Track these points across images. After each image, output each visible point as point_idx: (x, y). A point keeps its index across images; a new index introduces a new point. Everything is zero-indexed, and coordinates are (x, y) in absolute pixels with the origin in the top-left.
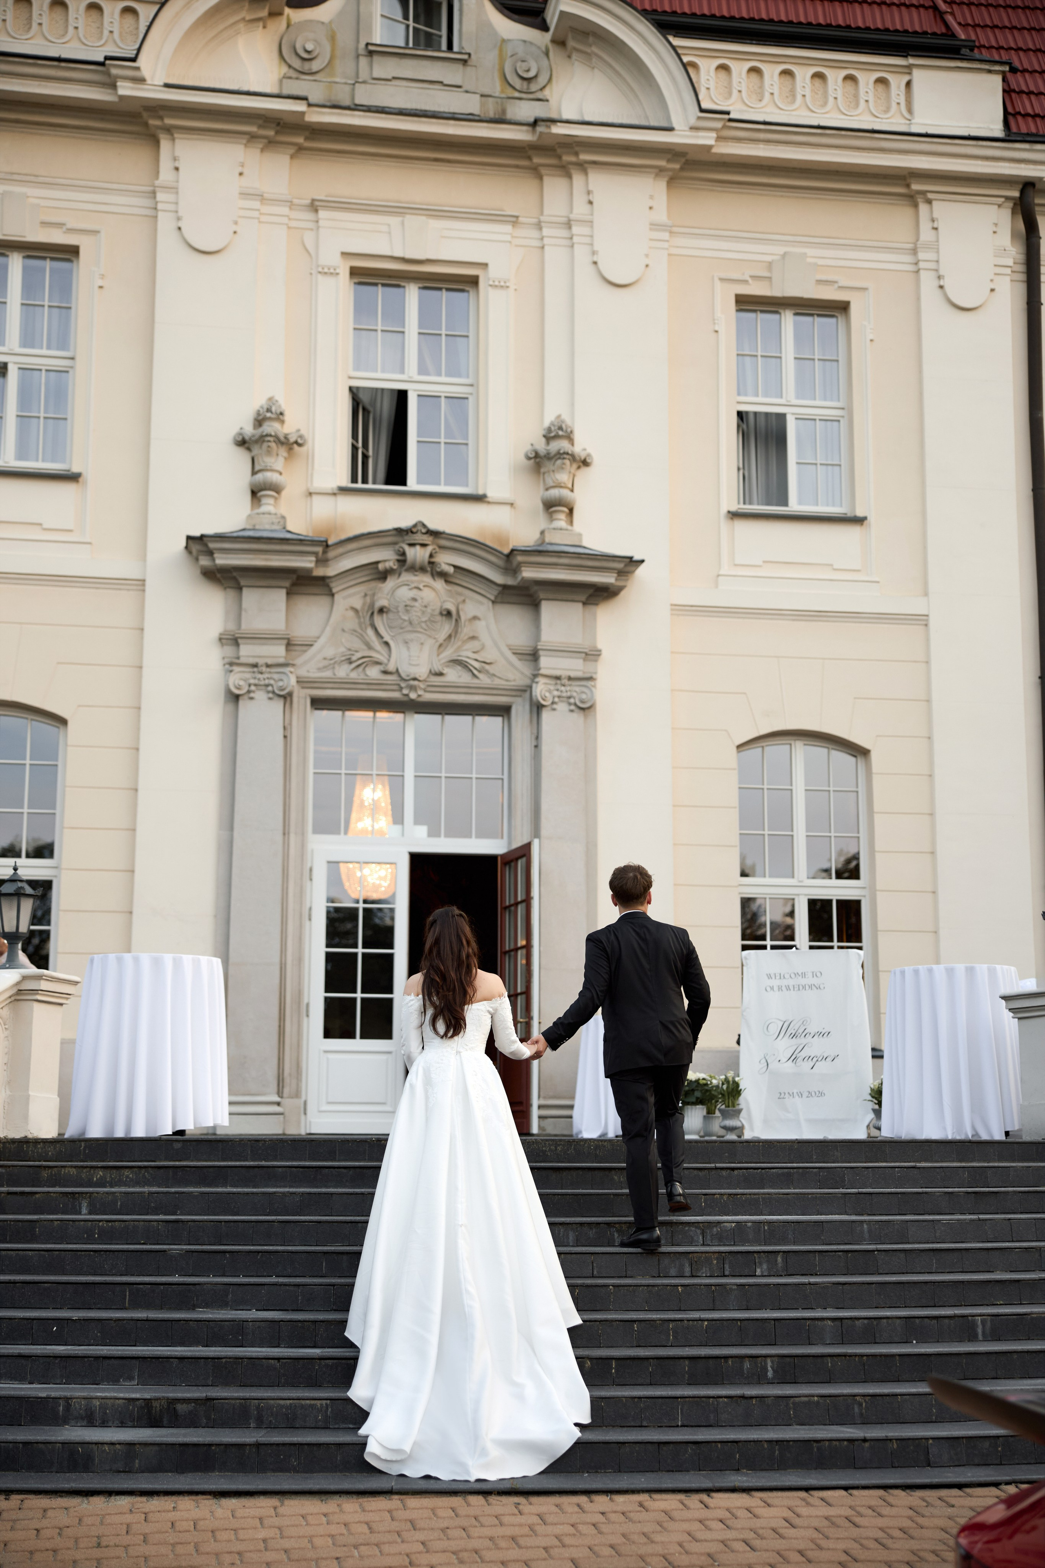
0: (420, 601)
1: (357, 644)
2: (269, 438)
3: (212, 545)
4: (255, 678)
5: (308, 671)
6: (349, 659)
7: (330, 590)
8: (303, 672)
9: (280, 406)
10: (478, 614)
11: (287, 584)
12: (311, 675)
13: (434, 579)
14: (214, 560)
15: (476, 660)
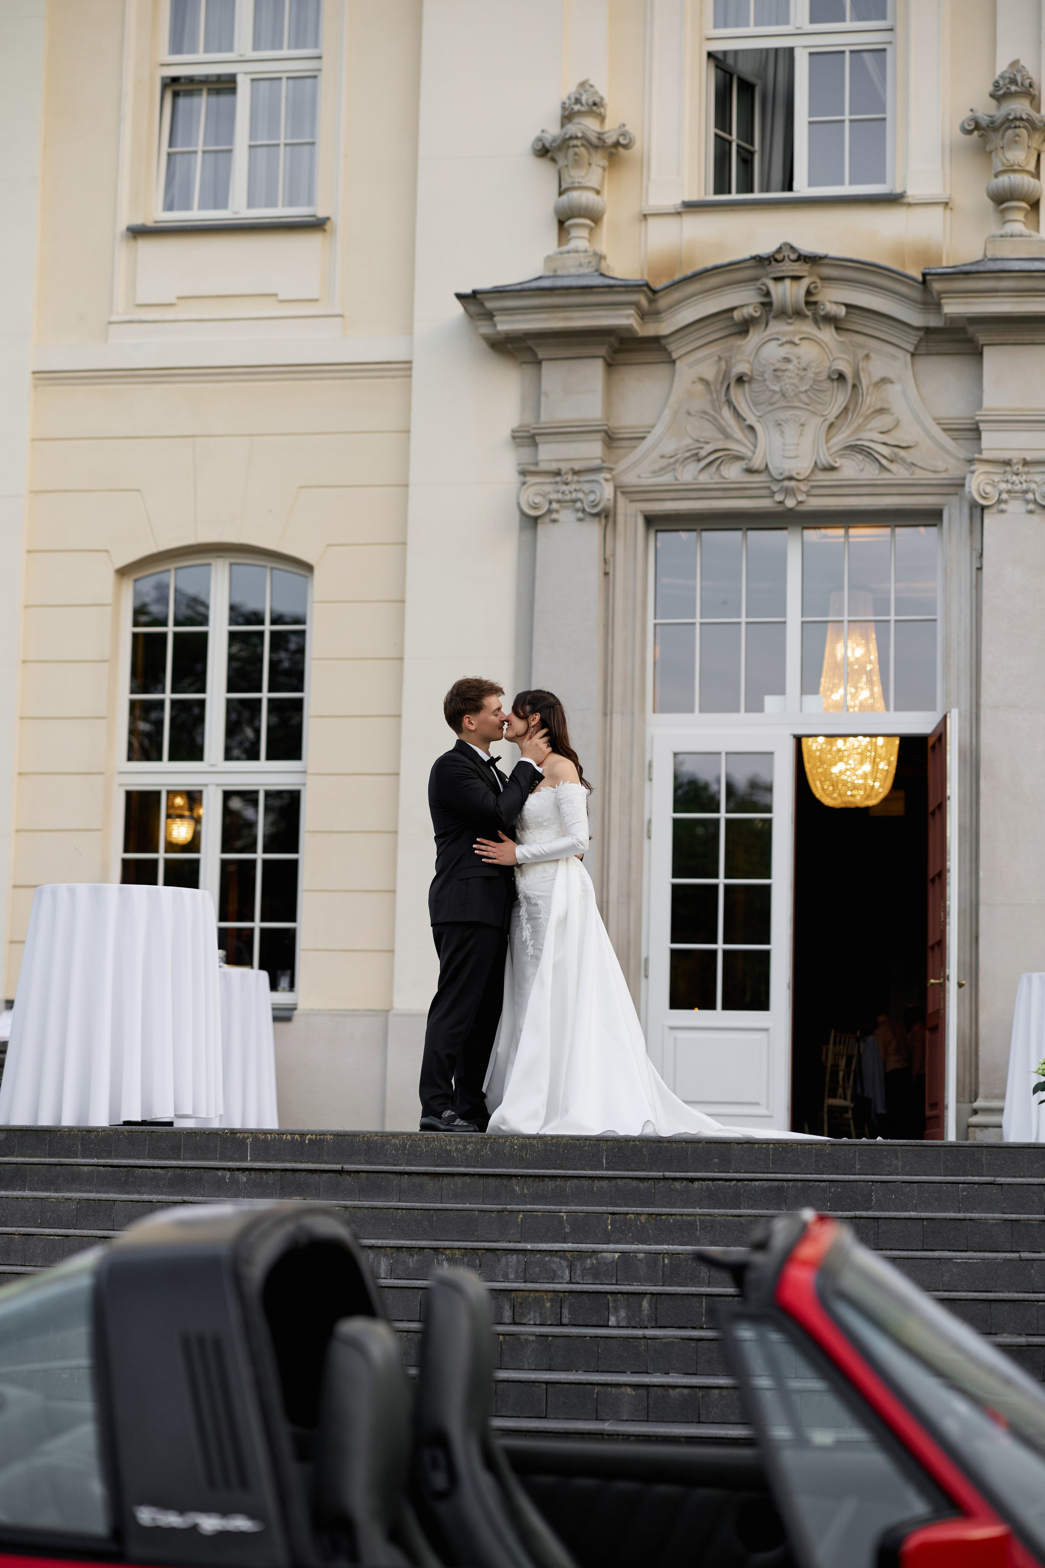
0: (795, 362)
1: (709, 431)
2: (575, 142)
3: (490, 305)
4: (558, 492)
5: (639, 477)
6: (696, 454)
7: (669, 354)
8: (630, 479)
9: (596, 93)
10: (891, 375)
11: (603, 351)
12: (643, 482)
13: (819, 328)
14: (495, 325)
15: (885, 444)
